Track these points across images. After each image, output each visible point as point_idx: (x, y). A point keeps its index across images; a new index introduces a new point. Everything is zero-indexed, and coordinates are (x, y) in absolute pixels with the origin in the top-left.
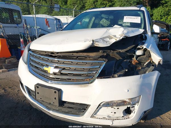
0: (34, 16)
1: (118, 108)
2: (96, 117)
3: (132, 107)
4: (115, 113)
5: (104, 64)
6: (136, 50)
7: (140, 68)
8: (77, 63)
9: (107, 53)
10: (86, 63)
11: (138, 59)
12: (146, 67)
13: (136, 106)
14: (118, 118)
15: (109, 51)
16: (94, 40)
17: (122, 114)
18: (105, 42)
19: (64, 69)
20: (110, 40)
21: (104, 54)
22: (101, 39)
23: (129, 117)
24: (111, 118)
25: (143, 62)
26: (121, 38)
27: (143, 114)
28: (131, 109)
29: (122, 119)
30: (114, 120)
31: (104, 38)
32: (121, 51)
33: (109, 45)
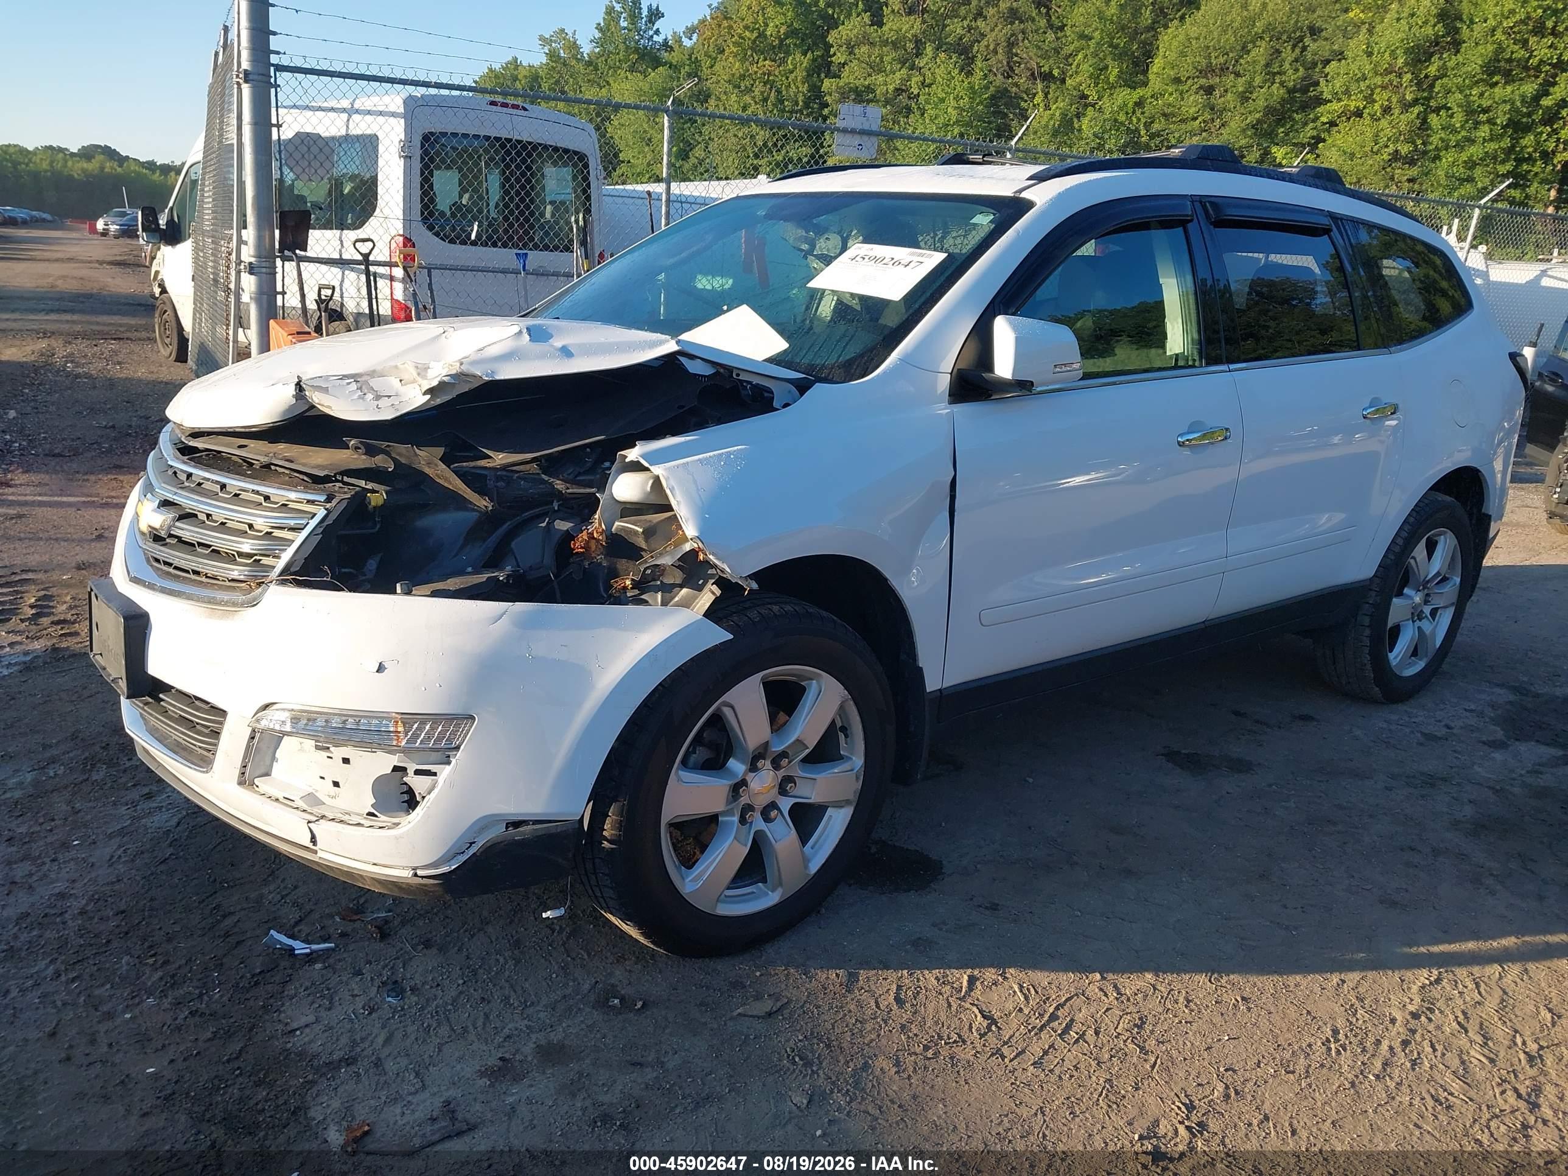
0: (659, 188)
1: (346, 761)
2: (261, 790)
3: (418, 772)
4: (336, 784)
5: (321, 513)
6: (614, 468)
7: (628, 582)
8: (236, 495)
9: (394, 460)
10: (267, 498)
11: (617, 523)
12: (681, 586)
13: (444, 772)
14: (346, 818)
15: (403, 451)
16: (304, 378)
17: (368, 801)
18: (370, 396)
19: (187, 516)
20: (402, 390)
21: (380, 461)
22: (355, 377)
23: (398, 824)
24: (315, 810)
25: (643, 545)
26: (435, 383)
27: (497, 832)
28: (412, 780)
29: (359, 824)
30: (323, 817)
31: (372, 374)
32: (500, 458)
33: (388, 415)
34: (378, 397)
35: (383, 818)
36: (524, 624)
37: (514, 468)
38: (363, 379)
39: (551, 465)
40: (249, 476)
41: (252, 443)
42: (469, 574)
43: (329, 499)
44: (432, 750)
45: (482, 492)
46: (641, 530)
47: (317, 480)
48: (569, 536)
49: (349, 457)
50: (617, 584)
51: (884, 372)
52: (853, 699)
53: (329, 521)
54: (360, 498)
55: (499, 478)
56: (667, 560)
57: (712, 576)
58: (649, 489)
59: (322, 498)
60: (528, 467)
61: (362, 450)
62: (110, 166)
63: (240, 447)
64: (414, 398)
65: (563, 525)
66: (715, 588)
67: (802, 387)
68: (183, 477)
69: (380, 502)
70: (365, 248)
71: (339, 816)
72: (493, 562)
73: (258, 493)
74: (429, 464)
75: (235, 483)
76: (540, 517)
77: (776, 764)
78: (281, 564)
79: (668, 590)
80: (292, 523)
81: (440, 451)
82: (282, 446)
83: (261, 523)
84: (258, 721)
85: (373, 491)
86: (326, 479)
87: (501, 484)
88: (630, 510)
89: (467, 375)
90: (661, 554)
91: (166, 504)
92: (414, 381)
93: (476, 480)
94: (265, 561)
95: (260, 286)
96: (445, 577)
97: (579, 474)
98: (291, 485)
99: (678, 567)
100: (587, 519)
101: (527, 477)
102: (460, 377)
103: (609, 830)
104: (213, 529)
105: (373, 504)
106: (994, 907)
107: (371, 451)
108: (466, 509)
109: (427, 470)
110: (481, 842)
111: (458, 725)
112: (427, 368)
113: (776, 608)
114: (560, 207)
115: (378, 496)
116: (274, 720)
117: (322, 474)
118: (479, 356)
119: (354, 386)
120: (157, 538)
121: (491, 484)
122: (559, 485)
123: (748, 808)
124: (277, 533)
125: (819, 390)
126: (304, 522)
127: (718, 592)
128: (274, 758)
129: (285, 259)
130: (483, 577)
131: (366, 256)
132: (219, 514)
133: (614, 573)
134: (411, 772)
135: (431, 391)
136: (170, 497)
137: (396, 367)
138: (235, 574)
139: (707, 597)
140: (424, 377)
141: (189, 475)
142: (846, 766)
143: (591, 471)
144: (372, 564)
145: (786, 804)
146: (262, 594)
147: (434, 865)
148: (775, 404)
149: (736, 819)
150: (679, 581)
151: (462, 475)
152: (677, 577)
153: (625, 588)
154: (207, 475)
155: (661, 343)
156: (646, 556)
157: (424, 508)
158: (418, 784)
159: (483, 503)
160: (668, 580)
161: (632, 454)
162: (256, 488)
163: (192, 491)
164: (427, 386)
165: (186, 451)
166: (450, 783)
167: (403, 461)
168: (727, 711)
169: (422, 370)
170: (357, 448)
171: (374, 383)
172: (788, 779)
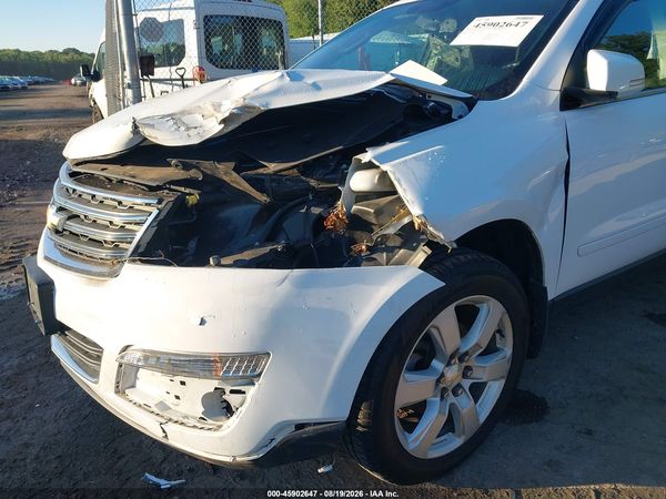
1: (183, 383)
2: (129, 398)
3: (232, 392)
4: (177, 397)
5: (155, 212)
6: (350, 168)
7: (364, 247)
8: (102, 202)
9: (203, 172)
10: (120, 203)
11: (354, 207)
12: (400, 248)
13: (251, 391)
14: (185, 421)
15: (207, 165)
16: (138, 119)
17: (199, 410)
18: (183, 128)
19: (73, 217)
20: (205, 122)
21: (193, 173)
22: (172, 116)
23: (220, 427)
24: (166, 414)
25: (374, 221)
26: (227, 114)
27: (288, 432)
28: (229, 397)
29: (194, 427)
30: (170, 420)
31: (183, 113)
32: (273, 167)
33: (195, 141)
34: (188, 129)
35: (210, 421)
36: (301, 285)
37: (283, 173)
38: (178, 116)
39: (306, 169)
40: (109, 189)
41: (110, 167)
42: (257, 247)
43: (160, 202)
44: (242, 377)
45: (262, 191)
46: (372, 211)
47: (152, 189)
48: (321, 219)
49: (172, 172)
50: (355, 248)
51: (521, 92)
52: (508, 312)
53: (161, 217)
54: (181, 200)
55: (272, 181)
56: (391, 231)
57: (423, 240)
58: (376, 181)
59: (155, 202)
60: (291, 171)
61: (181, 167)
62: (76, 56)
63: (103, 170)
64: (213, 128)
65: (316, 211)
66: (426, 248)
67: (470, 104)
68: (71, 191)
69: (195, 202)
70: (181, 72)
71: (181, 419)
72: (271, 238)
73: (114, 200)
74: (226, 174)
75: (100, 194)
76: (301, 205)
77: (461, 360)
78: (131, 247)
79: (391, 250)
80: (138, 219)
81: (232, 165)
82: (129, 167)
83: (118, 221)
84: (122, 357)
85: (190, 194)
86: (158, 188)
87: (274, 184)
88: (362, 197)
89: (249, 107)
90: (388, 227)
91: (61, 209)
92: (212, 116)
93: (256, 183)
94: (122, 245)
95: (134, 94)
96: (241, 250)
97: (327, 174)
98: (135, 194)
99: (399, 235)
100: (332, 205)
101: (291, 179)
102: (245, 108)
103: (361, 418)
104: (88, 225)
105: (190, 203)
106: (589, 433)
107: (186, 167)
108: (251, 203)
109: (225, 178)
110: (279, 438)
111: (258, 361)
112: (220, 105)
113: (461, 257)
114: (269, 48)
115: (193, 198)
116: (133, 357)
117: (154, 185)
118: (256, 93)
119: (171, 122)
120: (57, 232)
121: (267, 185)
122: (313, 183)
123: (444, 390)
124: (128, 226)
125: (481, 105)
126: (144, 218)
127: (429, 252)
128: (136, 377)
129: (144, 80)
130: (267, 249)
131: (182, 76)
132: (92, 216)
133: (354, 242)
134: (227, 392)
135: (224, 121)
136: (63, 205)
137: (199, 107)
138: (103, 256)
139: (421, 255)
140: (219, 112)
141: (74, 190)
142: (501, 355)
143: (335, 171)
144: (192, 245)
145: (467, 384)
146: (120, 269)
147: (248, 455)
148: (454, 116)
149: (438, 399)
150: (398, 244)
151: (249, 180)
152: (398, 241)
153: (361, 251)
154: (82, 190)
155: (380, 77)
156: (376, 229)
157: (224, 204)
158: (233, 400)
159: (263, 198)
160: (390, 244)
161: (366, 157)
162: (113, 197)
163: (76, 200)
164: (221, 117)
165: (73, 175)
166: (256, 400)
167: (208, 172)
168: (434, 331)
169: (217, 107)
170: (177, 166)
171: (186, 119)
172: (468, 368)
